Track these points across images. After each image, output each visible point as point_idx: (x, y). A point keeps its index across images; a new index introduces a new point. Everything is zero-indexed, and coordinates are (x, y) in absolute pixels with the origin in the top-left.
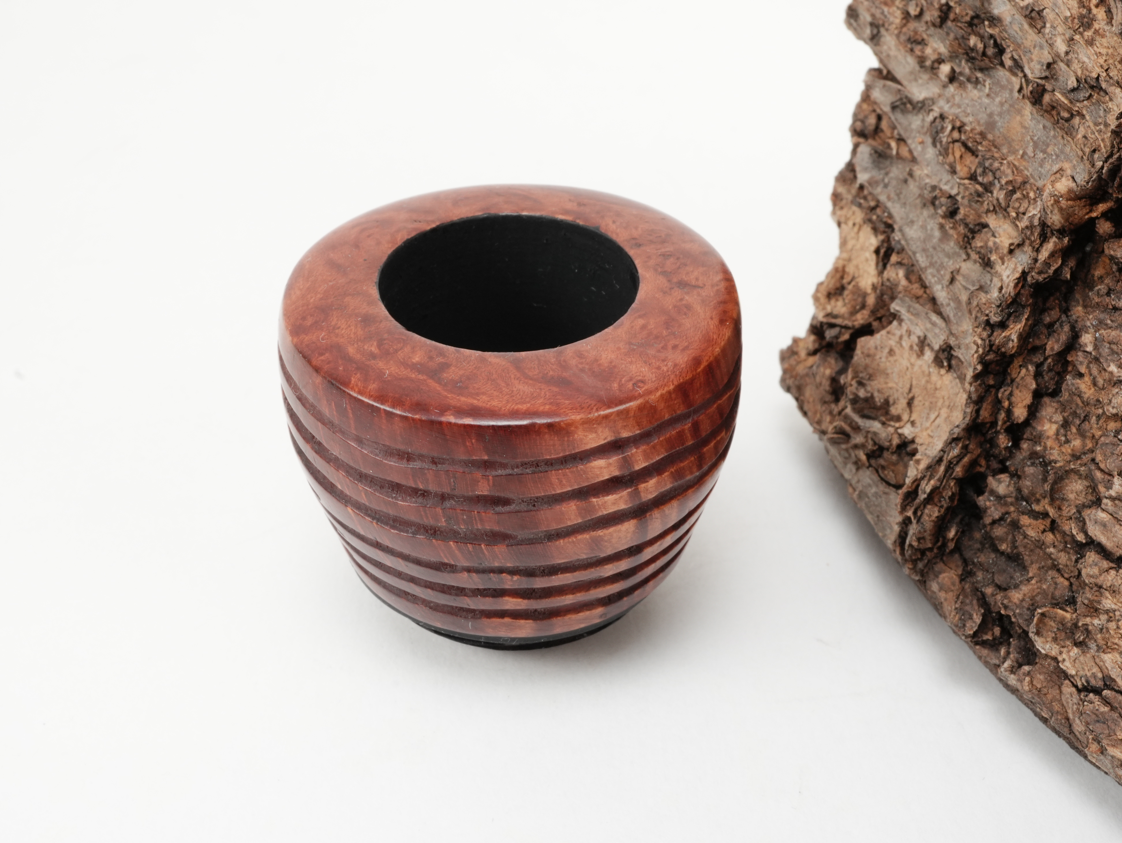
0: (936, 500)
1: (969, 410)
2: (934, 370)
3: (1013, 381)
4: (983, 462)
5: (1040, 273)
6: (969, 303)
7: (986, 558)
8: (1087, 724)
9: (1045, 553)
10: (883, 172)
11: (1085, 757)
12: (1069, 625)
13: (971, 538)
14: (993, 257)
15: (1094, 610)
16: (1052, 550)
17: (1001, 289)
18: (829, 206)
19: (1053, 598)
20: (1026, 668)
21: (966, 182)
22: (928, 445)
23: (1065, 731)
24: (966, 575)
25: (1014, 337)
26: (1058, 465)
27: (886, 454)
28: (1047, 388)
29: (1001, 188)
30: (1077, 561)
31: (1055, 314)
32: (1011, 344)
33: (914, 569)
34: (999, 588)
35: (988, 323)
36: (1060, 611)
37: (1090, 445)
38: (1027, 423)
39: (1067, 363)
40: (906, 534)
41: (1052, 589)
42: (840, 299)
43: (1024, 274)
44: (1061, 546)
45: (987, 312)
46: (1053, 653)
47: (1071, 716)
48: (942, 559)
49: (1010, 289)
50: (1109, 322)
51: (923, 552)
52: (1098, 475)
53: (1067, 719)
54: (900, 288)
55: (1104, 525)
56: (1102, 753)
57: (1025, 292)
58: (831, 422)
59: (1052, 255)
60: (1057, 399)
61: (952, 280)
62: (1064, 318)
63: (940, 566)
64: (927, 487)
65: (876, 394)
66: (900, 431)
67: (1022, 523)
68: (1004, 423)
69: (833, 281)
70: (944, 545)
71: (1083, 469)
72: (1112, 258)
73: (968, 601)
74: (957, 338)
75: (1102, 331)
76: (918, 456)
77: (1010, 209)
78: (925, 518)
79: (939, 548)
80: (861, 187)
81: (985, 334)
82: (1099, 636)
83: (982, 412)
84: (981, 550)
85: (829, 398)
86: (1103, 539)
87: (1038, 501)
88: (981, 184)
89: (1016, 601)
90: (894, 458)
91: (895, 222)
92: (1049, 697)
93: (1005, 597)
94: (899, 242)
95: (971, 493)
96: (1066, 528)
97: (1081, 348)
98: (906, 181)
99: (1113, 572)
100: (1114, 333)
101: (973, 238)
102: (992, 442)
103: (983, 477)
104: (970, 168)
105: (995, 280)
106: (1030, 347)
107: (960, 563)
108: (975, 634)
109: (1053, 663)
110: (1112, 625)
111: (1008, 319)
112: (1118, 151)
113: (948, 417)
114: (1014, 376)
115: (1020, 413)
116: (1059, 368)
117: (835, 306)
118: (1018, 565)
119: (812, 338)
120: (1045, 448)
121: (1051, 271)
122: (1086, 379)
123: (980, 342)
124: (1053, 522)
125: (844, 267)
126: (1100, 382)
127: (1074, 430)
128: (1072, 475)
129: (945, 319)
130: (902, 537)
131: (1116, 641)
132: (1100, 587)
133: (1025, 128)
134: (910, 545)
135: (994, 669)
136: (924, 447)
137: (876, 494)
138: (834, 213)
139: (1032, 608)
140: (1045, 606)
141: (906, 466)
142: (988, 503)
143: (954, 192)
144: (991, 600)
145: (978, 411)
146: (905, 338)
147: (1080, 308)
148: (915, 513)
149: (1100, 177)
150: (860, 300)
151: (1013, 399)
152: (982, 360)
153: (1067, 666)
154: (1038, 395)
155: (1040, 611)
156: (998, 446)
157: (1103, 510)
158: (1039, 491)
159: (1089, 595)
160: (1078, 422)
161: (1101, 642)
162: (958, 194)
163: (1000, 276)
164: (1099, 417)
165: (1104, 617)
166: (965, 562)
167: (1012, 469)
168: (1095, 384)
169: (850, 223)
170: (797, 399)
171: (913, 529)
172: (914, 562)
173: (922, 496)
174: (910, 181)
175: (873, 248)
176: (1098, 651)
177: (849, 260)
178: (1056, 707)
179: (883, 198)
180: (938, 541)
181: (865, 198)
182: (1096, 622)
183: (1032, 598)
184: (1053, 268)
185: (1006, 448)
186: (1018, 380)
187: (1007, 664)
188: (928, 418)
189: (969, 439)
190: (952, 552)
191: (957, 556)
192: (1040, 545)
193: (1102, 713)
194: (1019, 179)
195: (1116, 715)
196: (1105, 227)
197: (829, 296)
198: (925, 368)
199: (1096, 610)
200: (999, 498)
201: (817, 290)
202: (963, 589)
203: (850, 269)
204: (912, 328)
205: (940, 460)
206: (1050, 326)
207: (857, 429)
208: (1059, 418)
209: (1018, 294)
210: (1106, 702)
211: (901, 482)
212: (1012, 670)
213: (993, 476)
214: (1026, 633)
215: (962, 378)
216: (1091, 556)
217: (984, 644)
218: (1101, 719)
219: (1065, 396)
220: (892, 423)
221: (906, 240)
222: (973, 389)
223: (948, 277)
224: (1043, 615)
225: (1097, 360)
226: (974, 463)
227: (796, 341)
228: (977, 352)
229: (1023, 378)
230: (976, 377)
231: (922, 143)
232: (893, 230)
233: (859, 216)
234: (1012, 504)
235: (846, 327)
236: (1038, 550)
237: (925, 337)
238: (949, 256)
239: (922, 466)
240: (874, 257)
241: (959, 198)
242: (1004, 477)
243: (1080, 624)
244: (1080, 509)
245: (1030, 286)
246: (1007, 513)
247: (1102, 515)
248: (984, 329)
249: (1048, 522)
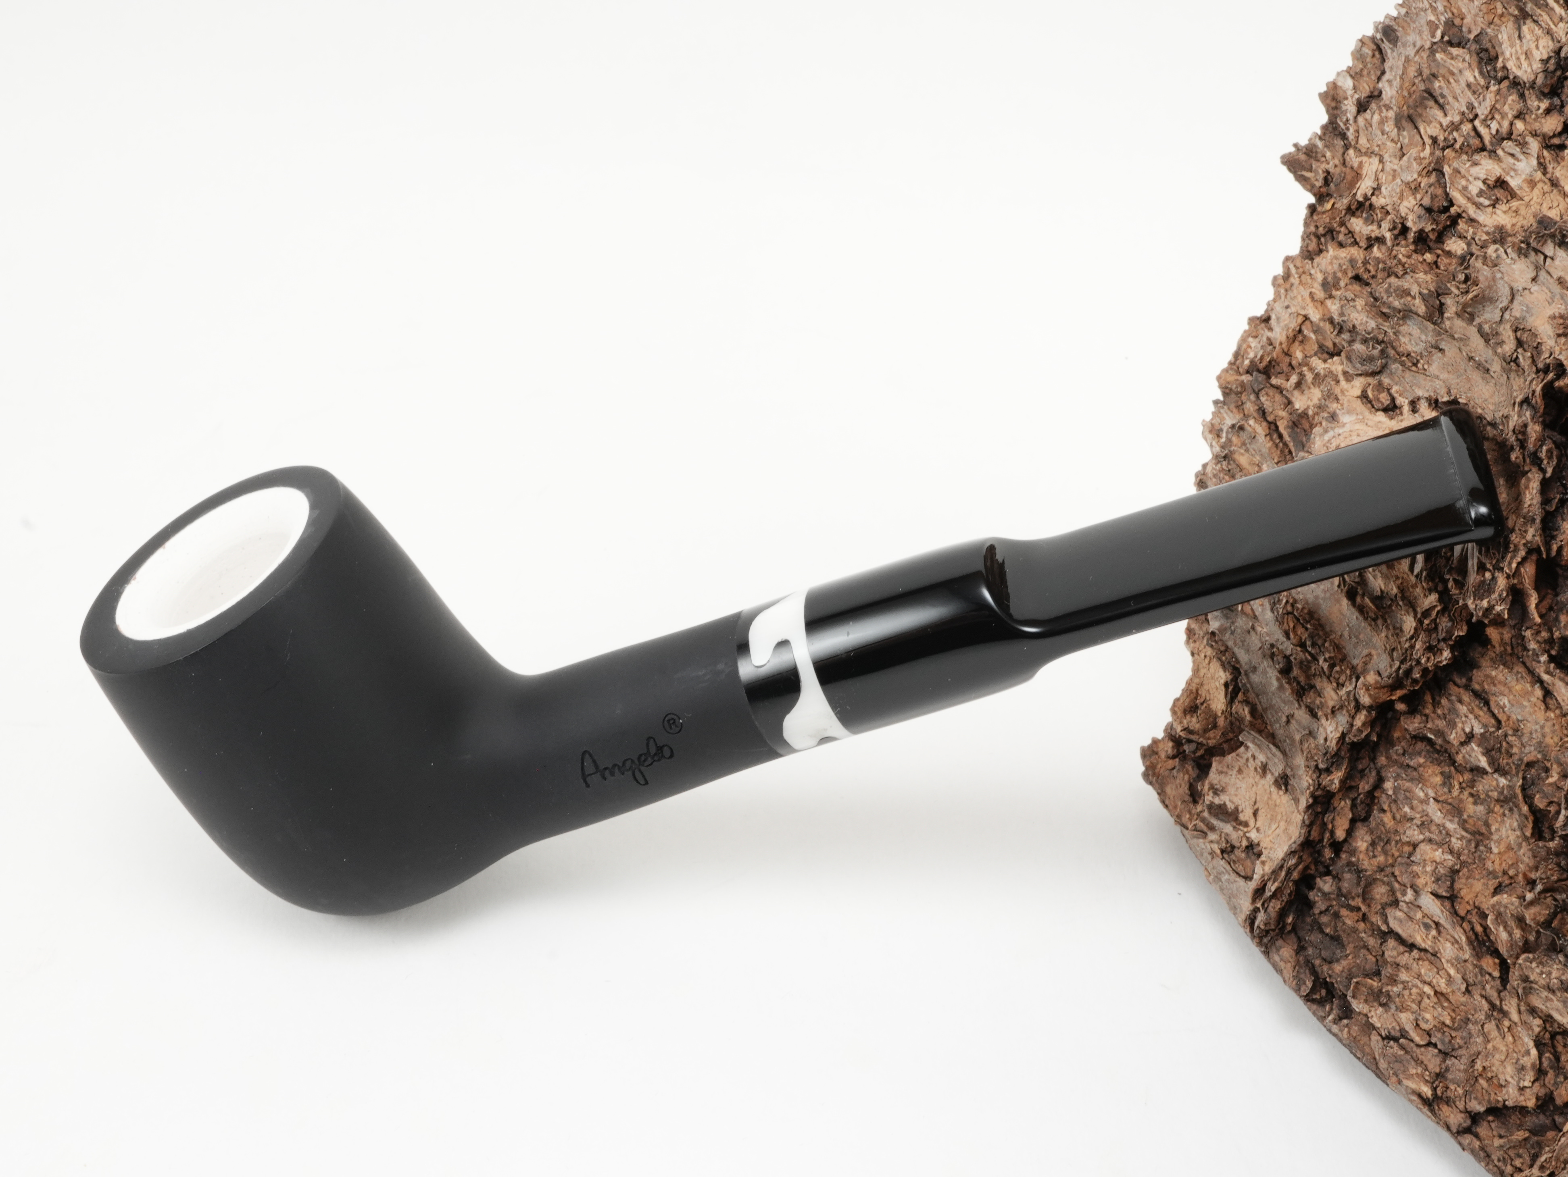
0: (1279, 896)
1: (1303, 831)
2: (1273, 789)
3: (1335, 809)
4: (1313, 867)
5: (1355, 736)
6: (1301, 742)
7: (1315, 937)
8: (1389, 1063)
9: (1358, 937)
10: (1230, 621)
11: (1388, 1085)
12: (1376, 990)
13: (1303, 922)
14: (1320, 713)
15: (1393, 981)
16: (1363, 935)
17: (1326, 740)
18: (1184, 637)
19: (1364, 970)
20: (1345, 1021)
21: (1299, 649)
22: (1271, 849)
23: (1374, 1067)
24: (1300, 949)
25: (1337, 782)
26: (1368, 873)
27: (1236, 851)
28: (1360, 816)
29: (1325, 660)
30: (1381, 944)
31: (1366, 762)
32: (1334, 786)
33: (1260, 944)
34: (1325, 960)
35: (1317, 766)
36: (1369, 981)
37: (1390, 861)
38: (1345, 840)
39: (1373, 798)
40: (1255, 918)
41: (1363, 963)
42: (1195, 715)
43: (1343, 735)
44: (1370, 933)
45: (1316, 758)
46: (1365, 1011)
47: (1377, 1057)
48: (1281, 937)
49: (1333, 744)
50: (1404, 776)
51: (1267, 932)
52: (1397, 886)
53: (1375, 1059)
54: (1247, 723)
55: (1401, 921)
56: (1399, 1083)
57: (1345, 748)
58: (1190, 820)
59: (1364, 724)
60: (1367, 823)
61: (1288, 722)
62: (1372, 765)
63: (1280, 942)
64: (1272, 887)
65: (1228, 803)
66: (1248, 835)
67: (1341, 914)
68: (1329, 840)
69: (1188, 700)
70: (1284, 927)
71: (1385, 879)
72: (1406, 730)
73: (1302, 971)
74: (1292, 769)
75: (1399, 782)
76: (1263, 858)
77: (1331, 679)
78: (1270, 909)
79: (1280, 929)
80: (1213, 634)
81: (1315, 776)
82: (1397, 1000)
83: (1312, 833)
84: (1311, 931)
85: (1187, 798)
86: (1400, 931)
87: (1353, 899)
88: (1310, 653)
89: (1337, 971)
90: (1243, 855)
91: (1241, 666)
92: (1362, 1042)
93: (1330, 969)
94: (1244, 685)
95: (1304, 889)
96: (1374, 920)
97: (1384, 791)
98: (1249, 632)
99: (1407, 954)
100: (1408, 784)
101: (1304, 694)
102: (1320, 853)
103: (1313, 877)
104: (1301, 638)
105: (1321, 729)
106: (1347, 786)
107: (1295, 940)
108: (1307, 995)
109: (1365, 1019)
110: (1406, 993)
111: (1332, 766)
112: (1410, 660)
113: (1286, 829)
114: (1336, 804)
115: (1340, 835)
116: (1368, 801)
117: (1191, 722)
118: (1339, 944)
119: (1171, 744)
120: (1358, 859)
121: (1363, 736)
122: (1389, 814)
123: (1311, 782)
124: (1364, 915)
125: (1197, 690)
126: (1398, 816)
127: (1379, 849)
128: (1378, 882)
129: (1284, 753)
130: (1251, 921)
131: (1409, 1004)
132: (1398, 965)
133: (1343, 615)
134: (1258, 927)
135: (1322, 1019)
136: (1268, 851)
137: (1228, 881)
138: (1188, 642)
139: (1350, 978)
140: (1359, 977)
141: (1253, 864)
142: (1316, 898)
143: (1288, 653)
144: (1319, 970)
145: (1309, 832)
146: (1251, 760)
147: (1383, 758)
148: (1263, 905)
149: (1398, 675)
150: (1211, 719)
151: (1335, 823)
152: (1312, 795)
153: (1374, 1021)
154: (1353, 821)
155: (1355, 980)
156: (1323, 856)
157: (1400, 910)
158: (1354, 892)
159: (1390, 970)
160: (1382, 844)
161: (1399, 1004)
162: (1291, 655)
163: (1325, 729)
164: (1397, 842)
165: (1401, 986)
166: (1299, 939)
167: (1334, 873)
168: (1394, 818)
169: (1202, 655)
170: (1159, 794)
171: (1261, 917)
172: (1261, 938)
173: (1268, 894)
174: (1252, 633)
175: (1222, 681)
176: (1396, 1010)
177: (1202, 684)
178: (1367, 1049)
179: (1230, 644)
180: (1279, 924)
181: (1216, 642)
182: (1395, 989)
183: (1349, 970)
184: (1364, 734)
185: (1330, 859)
186: (1339, 808)
187: (1331, 1018)
188: (1270, 827)
189: (1303, 851)
190: (1290, 932)
191: (1293, 935)
192: (1355, 930)
193: (1400, 1056)
194: (1340, 657)
195: (1409, 1057)
196: (1401, 707)
197: (1185, 712)
198: (1267, 787)
199: (1395, 981)
200: (1325, 895)
201: (1174, 705)
202: (1298, 960)
203: (1203, 692)
204: (1257, 754)
205: (1281, 867)
206: (1363, 771)
207: (1212, 828)
208: (1368, 838)
209: (1339, 750)
210: (1402, 1047)
211: (1249, 874)
212: (1335, 1022)
213: (1320, 877)
214: (1346, 996)
215: (1297, 801)
216: (1391, 943)
217: (1313, 1001)
218: (1397, 1060)
219: (1373, 824)
220: (1241, 828)
221: (1251, 684)
222: (1306, 817)
223: (1284, 719)
224: (1357, 983)
225: (1395, 801)
226: (1306, 868)
227: (1155, 742)
228: (1308, 788)
229: (1342, 808)
230: (1308, 807)
231: (1262, 605)
232: (1240, 673)
233: (1209, 651)
234: (1334, 899)
235: (1201, 744)
236: (1353, 934)
237: (1267, 764)
238: (1284, 702)
239: (1268, 869)
240: (1223, 688)
241: (1292, 658)
242: (1329, 879)
243: (1384, 990)
244: (1384, 906)
245: (1348, 744)
246: (1331, 906)
247: (1399, 914)
248: (1314, 772)
249: (1361, 914)
